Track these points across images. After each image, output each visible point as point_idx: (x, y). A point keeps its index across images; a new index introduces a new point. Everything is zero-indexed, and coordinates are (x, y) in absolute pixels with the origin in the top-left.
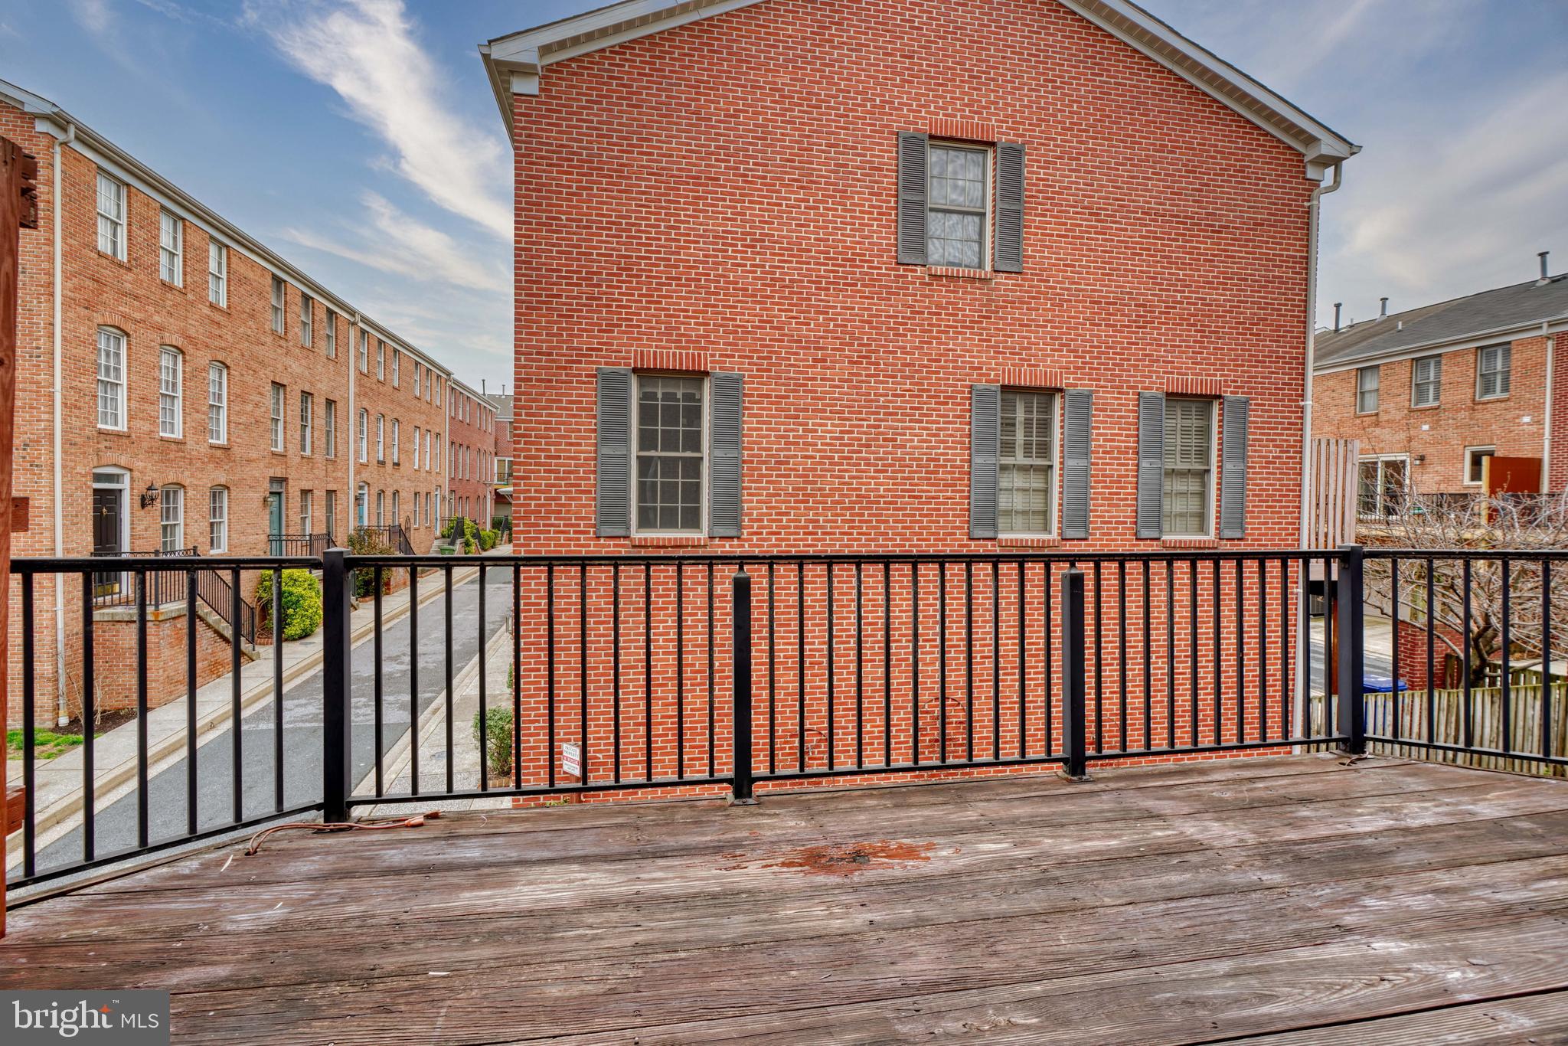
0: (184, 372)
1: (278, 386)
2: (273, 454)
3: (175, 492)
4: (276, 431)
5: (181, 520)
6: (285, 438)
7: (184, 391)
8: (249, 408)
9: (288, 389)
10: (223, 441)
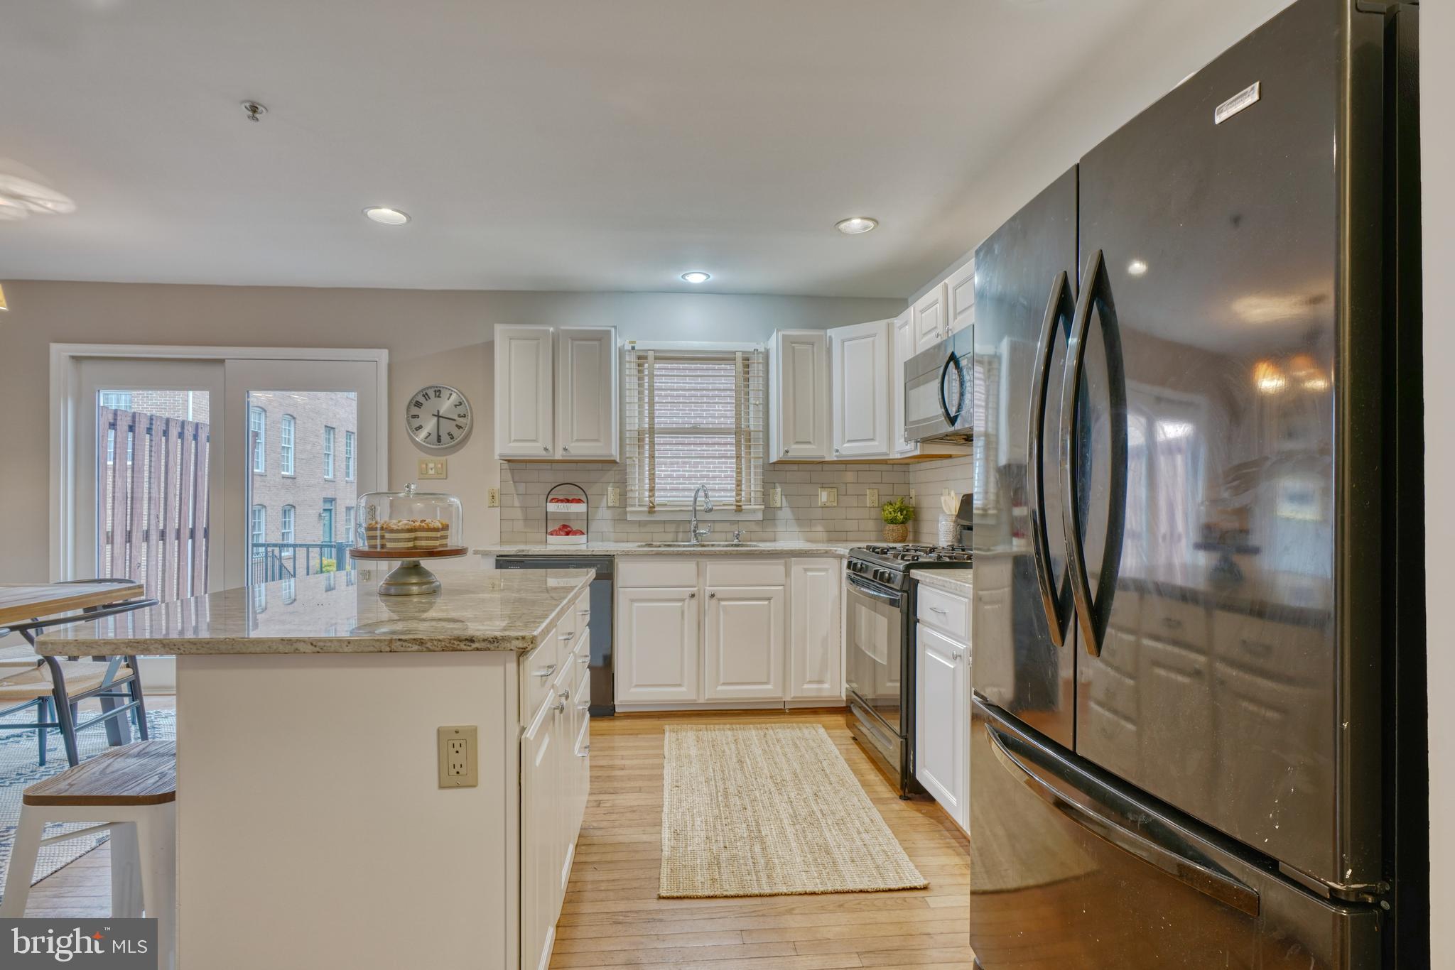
0: (266, 424)
1: (329, 429)
2: (326, 480)
3: (259, 511)
4: (328, 462)
5: (263, 531)
6: (334, 468)
7: (266, 438)
8: (309, 447)
9: (337, 430)
10: (290, 473)
